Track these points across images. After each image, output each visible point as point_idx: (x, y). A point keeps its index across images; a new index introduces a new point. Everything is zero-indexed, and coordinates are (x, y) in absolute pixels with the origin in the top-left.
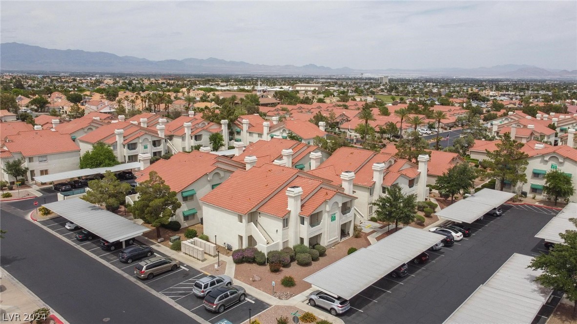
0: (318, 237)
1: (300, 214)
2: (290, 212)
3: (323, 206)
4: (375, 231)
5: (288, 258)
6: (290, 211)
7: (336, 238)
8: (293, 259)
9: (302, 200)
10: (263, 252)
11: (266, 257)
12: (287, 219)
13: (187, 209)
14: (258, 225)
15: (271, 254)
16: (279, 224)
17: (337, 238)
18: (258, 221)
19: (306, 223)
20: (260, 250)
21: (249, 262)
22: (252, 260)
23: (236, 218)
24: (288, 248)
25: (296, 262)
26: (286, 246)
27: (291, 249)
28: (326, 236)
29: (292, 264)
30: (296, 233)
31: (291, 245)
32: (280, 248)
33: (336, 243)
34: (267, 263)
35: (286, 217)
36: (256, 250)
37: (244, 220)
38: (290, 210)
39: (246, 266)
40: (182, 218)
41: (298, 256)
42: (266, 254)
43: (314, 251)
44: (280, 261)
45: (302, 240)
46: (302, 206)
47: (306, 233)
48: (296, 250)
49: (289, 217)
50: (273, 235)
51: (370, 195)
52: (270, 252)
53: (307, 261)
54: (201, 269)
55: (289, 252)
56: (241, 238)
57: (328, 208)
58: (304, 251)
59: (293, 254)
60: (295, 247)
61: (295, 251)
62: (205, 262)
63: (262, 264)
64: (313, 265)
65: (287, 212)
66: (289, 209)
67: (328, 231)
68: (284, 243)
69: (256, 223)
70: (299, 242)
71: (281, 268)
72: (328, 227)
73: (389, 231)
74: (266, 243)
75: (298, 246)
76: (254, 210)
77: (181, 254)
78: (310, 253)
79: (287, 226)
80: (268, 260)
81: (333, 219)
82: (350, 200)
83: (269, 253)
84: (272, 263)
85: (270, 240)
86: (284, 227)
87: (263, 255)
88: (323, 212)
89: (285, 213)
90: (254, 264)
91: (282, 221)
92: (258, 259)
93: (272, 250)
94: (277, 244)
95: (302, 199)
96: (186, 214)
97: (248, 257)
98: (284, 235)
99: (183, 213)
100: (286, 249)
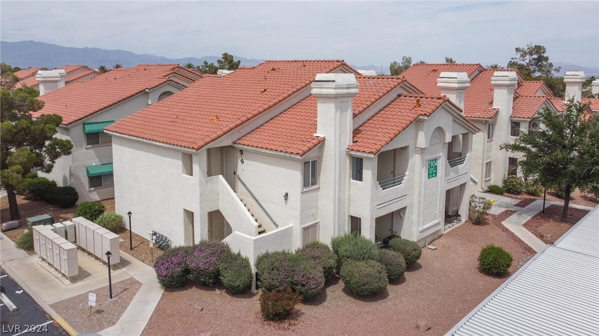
0: (397, 216)
1: (350, 149)
2: (322, 141)
3: (410, 132)
4: (512, 212)
5: (318, 274)
6: (324, 140)
7: (436, 221)
8: (331, 277)
9: (355, 116)
10: (243, 255)
11: (254, 270)
12: (314, 163)
13: (99, 163)
14: (239, 186)
15: (266, 264)
16: (294, 176)
17: (438, 224)
18: (239, 173)
19: (369, 173)
20: (235, 250)
21: (205, 286)
22: (212, 281)
23: (177, 164)
24: (316, 245)
25: (341, 284)
26: (310, 241)
27: (326, 247)
28: (414, 217)
29: (329, 291)
30: (340, 202)
31: (326, 238)
32: (296, 244)
33: (436, 236)
34: (257, 288)
35: (312, 156)
36: (225, 250)
37: (196, 168)
38: (322, 136)
39: (193, 297)
40: (85, 181)
41: (346, 268)
42: (252, 262)
43: (390, 253)
44: (293, 285)
45: (355, 223)
46: (356, 132)
47: (368, 202)
48: (341, 251)
49: (320, 157)
50: (275, 207)
51: (489, 138)
52: (266, 256)
53: (375, 285)
54: (51, 306)
55: (319, 257)
56: (190, 215)
57: (422, 140)
58: (363, 255)
59: (332, 262)
60: (336, 243)
61: (336, 252)
62: (79, 284)
63: (242, 291)
64: (391, 295)
65: (315, 141)
66: (320, 134)
67: (420, 202)
68: (305, 229)
69: (232, 179)
70: (347, 229)
71: (299, 307)
72: (420, 193)
73: (543, 212)
74: (255, 230)
75: (346, 239)
76: (226, 142)
77: (35, 260)
78: (380, 261)
79: (314, 183)
80: (257, 279)
81: (432, 172)
82: (465, 131)
83: (260, 260)
84: (269, 289)
85: (267, 224)
86: (306, 184)
87: (245, 263)
88: (411, 150)
89: (310, 145)
90: (218, 291)
91: (300, 166)
92: (227, 278)
93: (271, 250)
94: (287, 233)
95: (356, 112)
96: (92, 172)
97: (200, 272)
98: (306, 209)
99: (88, 171)
100: (312, 248)
